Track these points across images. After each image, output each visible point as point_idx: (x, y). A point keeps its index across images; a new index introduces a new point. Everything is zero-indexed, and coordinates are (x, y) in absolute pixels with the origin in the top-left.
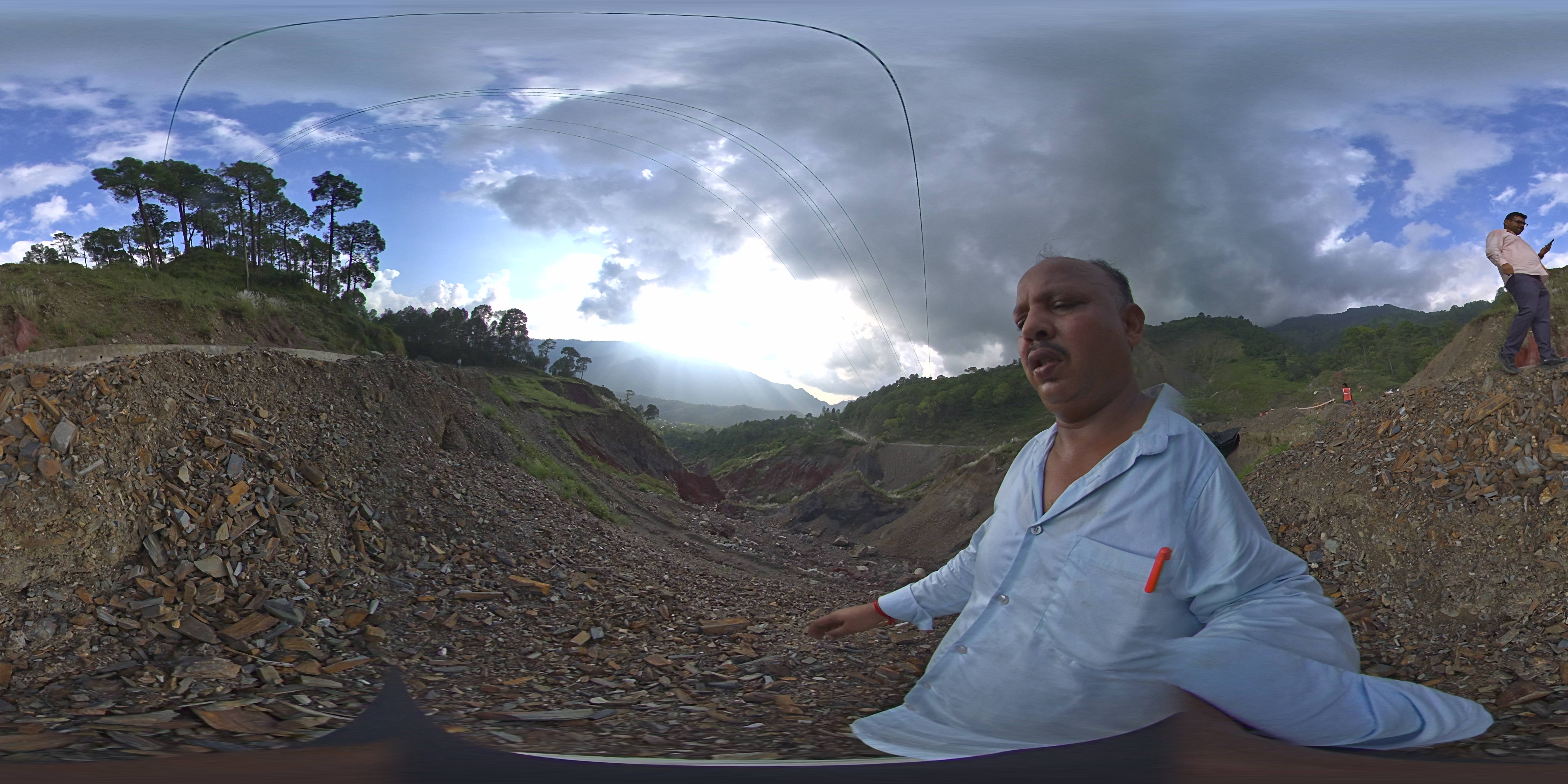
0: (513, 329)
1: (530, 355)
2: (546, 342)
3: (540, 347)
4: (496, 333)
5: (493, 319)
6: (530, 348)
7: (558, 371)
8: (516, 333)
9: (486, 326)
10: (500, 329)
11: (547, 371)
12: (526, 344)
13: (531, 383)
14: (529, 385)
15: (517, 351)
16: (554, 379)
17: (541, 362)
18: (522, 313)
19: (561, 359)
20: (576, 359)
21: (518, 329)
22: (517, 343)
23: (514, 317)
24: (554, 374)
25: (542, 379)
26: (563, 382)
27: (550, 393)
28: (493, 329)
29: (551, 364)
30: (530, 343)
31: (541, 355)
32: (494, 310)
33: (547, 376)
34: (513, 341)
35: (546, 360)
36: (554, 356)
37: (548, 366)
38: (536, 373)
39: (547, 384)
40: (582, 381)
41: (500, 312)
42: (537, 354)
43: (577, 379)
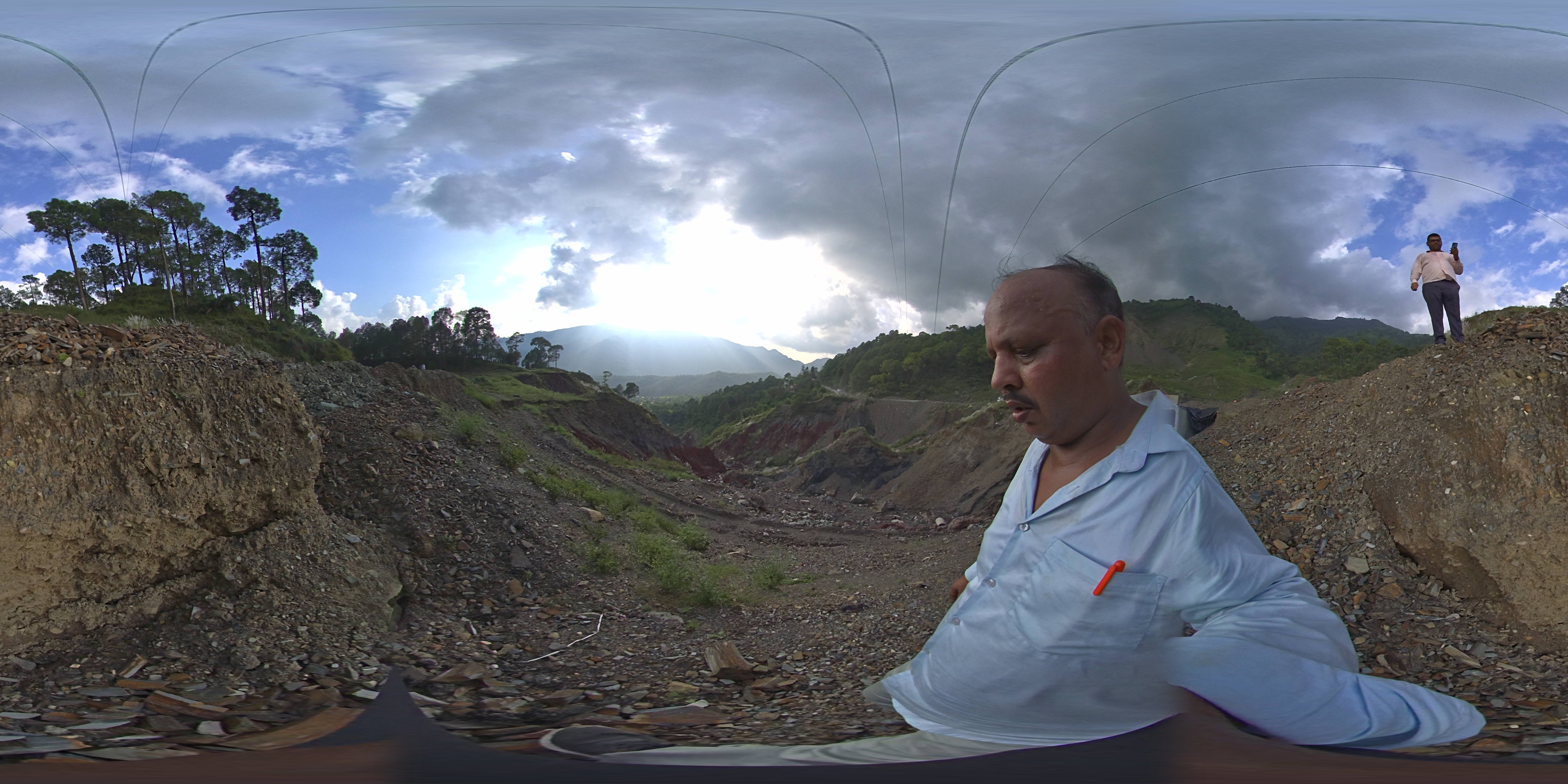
0: (477, 329)
1: (500, 353)
2: (514, 338)
3: (508, 343)
4: (461, 335)
5: (455, 321)
6: (499, 345)
7: (531, 363)
8: (481, 331)
9: (449, 330)
10: (464, 330)
11: (520, 366)
12: (494, 342)
13: (506, 379)
14: (505, 382)
15: (486, 350)
16: (529, 372)
17: (512, 357)
18: (484, 311)
19: (532, 351)
20: (547, 349)
21: (482, 327)
22: (485, 342)
23: (476, 315)
24: (527, 367)
25: (516, 374)
26: (538, 374)
27: (528, 387)
28: (457, 332)
29: (523, 358)
30: (498, 340)
31: (511, 350)
32: (454, 311)
33: (521, 370)
34: (480, 341)
35: (517, 355)
36: (524, 350)
37: (520, 361)
38: (510, 370)
39: (522, 378)
40: (557, 370)
41: (461, 313)
42: (507, 350)
43: (552, 368)
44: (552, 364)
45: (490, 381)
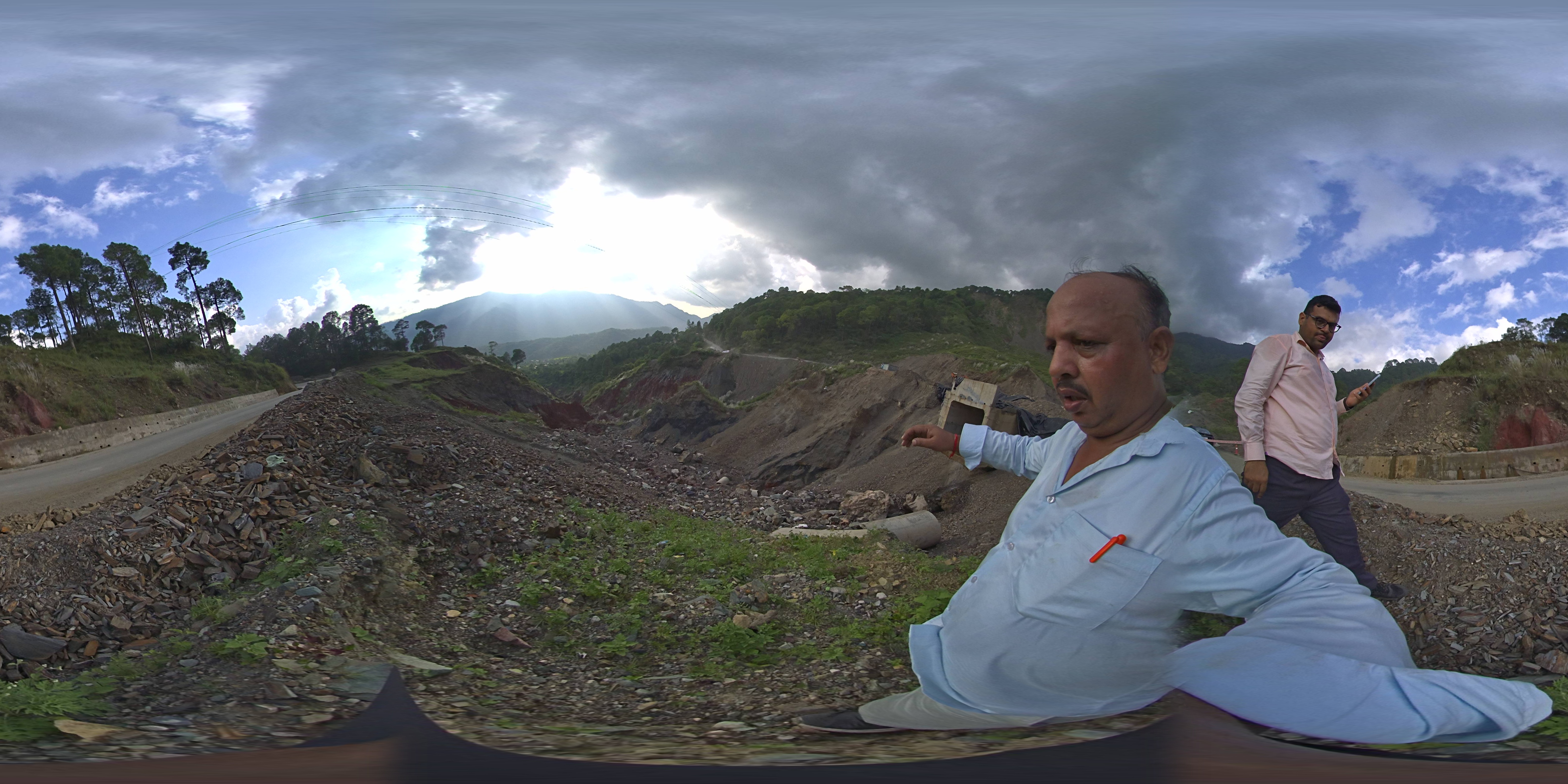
0: (363, 325)
1: (388, 341)
2: (400, 324)
3: (394, 330)
4: (350, 333)
5: (342, 321)
6: (385, 335)
7: (419, 346)
8: (367, 326)
9: (339, 330)
10: (352, 328)
11: (410, 350)
12: (381, 332)
13: (398, 366)
14: (396, 368)
15: (374, 342)
16: (418, 355)
17: (401, 344)
18: (366, 307)
19: (418, 335)
20: (431, 330)
21: (369, 320)
22: (372, 334)
23: (360, 312)
24: (417, 350)
25: (407, 359)
26: (427, 355)
27: (417, 369)
28: (346, 330)
29: (411, 342)
30: (383, 330)
31: (398, 337)
32: (340, 313)
33: (410, 354)
34: (368, 335)
35: (405, 341)
36: (411, 334)
37: (409, 345)
38: (399, 355)
39: (413, 362)
40: (444, 348)
41: (346, 313)
42: (394, 338)
43: (439, 348)
44: (439, 343)
45: (382, 369)
